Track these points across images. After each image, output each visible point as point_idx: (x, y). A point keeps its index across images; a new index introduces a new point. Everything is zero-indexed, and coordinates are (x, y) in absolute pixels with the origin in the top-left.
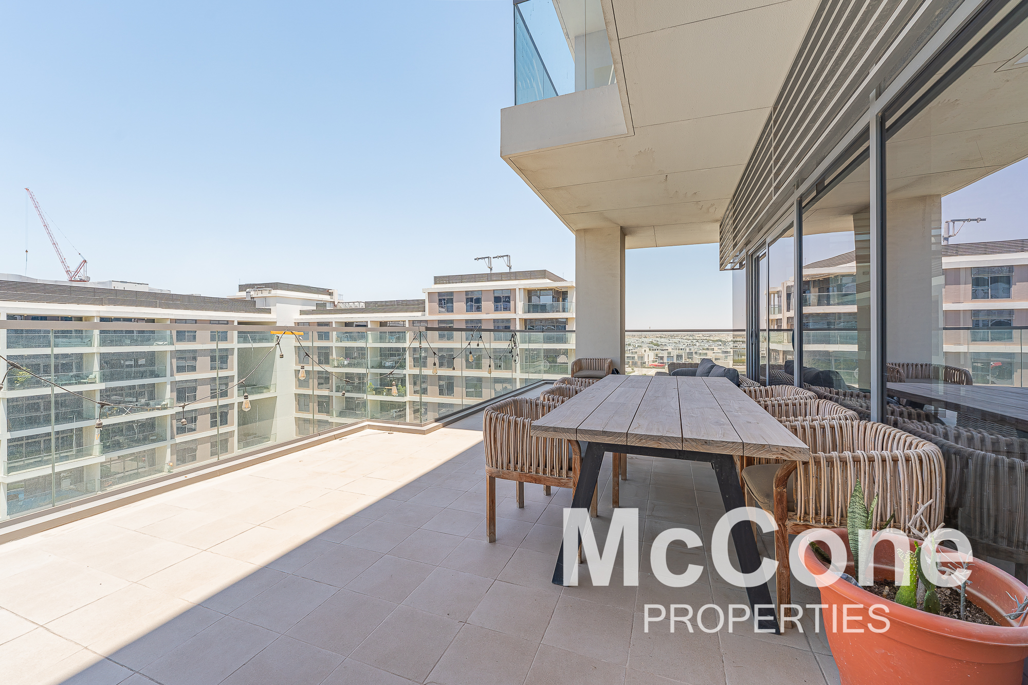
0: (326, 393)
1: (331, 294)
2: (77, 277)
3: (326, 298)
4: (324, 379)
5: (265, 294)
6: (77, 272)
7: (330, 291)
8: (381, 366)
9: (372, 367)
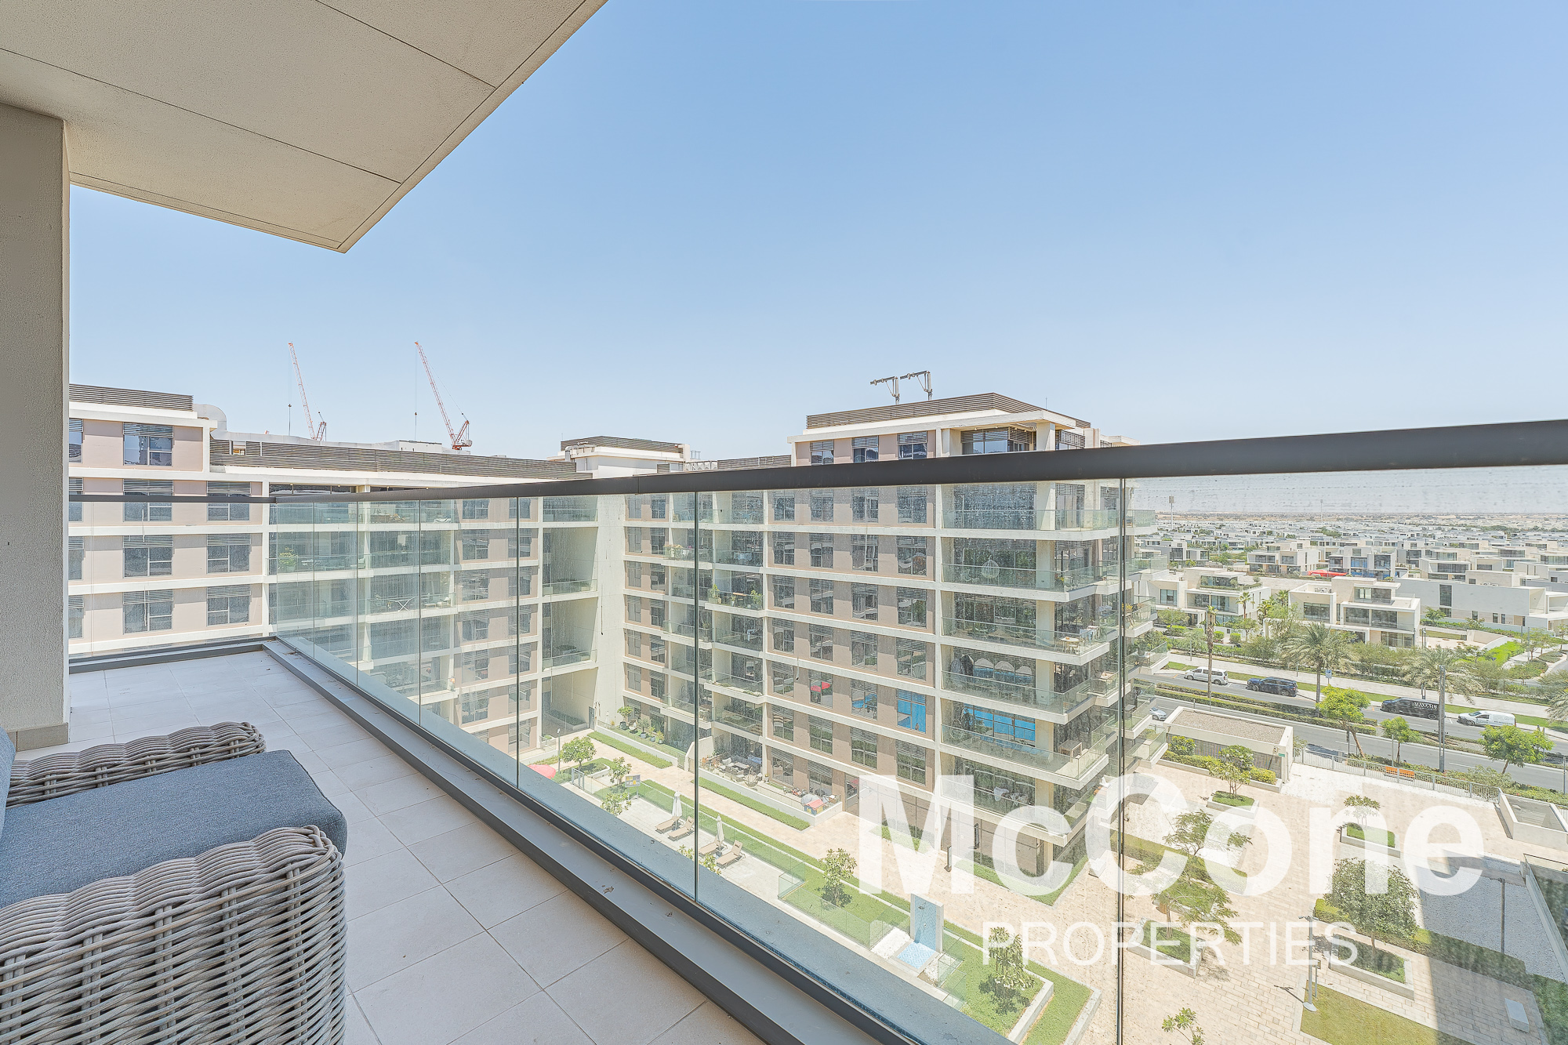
0: (659, 595)
1: (680, 451)
2: (460, 442)
3: (675, 456)
4: (659, 576)
5: (588, 453)
6: (460, 435)
7: (680, 446)
8: (732, 561)
9: (719, 561)
